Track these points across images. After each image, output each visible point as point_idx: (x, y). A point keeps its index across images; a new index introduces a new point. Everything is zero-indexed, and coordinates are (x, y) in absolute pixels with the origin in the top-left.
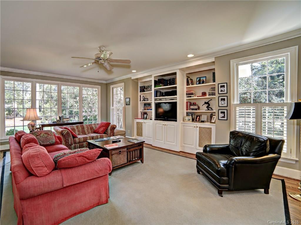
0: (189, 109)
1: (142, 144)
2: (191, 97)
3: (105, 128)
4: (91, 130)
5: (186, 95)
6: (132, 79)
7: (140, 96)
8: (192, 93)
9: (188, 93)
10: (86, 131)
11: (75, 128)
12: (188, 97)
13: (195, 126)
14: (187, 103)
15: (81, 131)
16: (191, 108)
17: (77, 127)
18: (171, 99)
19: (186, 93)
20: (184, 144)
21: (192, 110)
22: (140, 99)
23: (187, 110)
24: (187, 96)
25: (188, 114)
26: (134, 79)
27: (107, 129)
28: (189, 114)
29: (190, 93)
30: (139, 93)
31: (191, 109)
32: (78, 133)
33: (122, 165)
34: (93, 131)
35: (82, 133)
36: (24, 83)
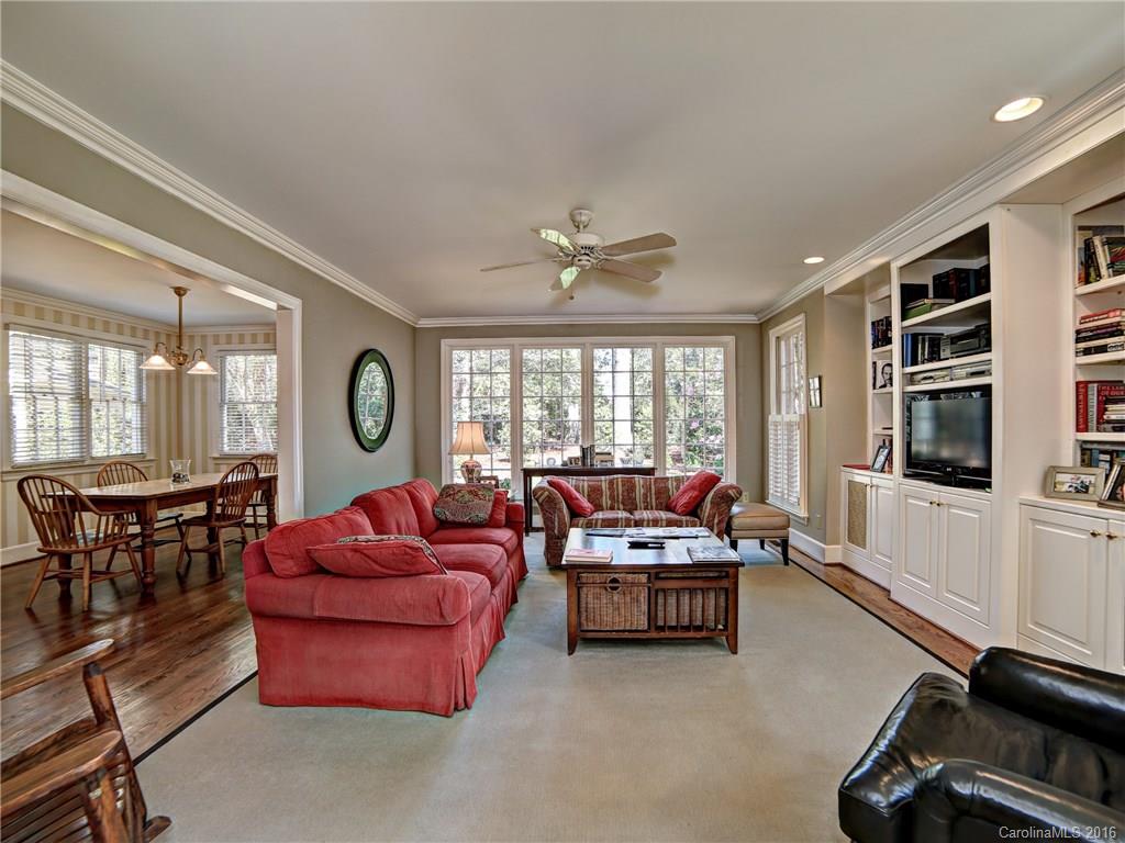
0: (1093, 423)
1: (731, 571)
2: (1103, 349)
3: (697, 496)
4: (657, 499)
5: (1078, 341)
6: (827, 291)
7: (874, 363)
8: (1111, 325)
9: (1086, 330)
10: (638, 500)
11: (604, 486)
12: (1087, 352)
13: (1102, 530)
14: (1081, 388)
15: (621, 497)
16: (1113, 417)
17: (611, 482)
18: (974, 369)
19: (1078, 332)
20: (1037, 624)
21: (1115, 430)
22: (875, 378)
23: (1078, 430)
24: (1082, 345)
25: (1088, 455)
26: (833, 293)
27: (703, 500)
28: (1095, 453)
29: (1098, 328)
30: (870, 354)
31: (1109, 422)
32: (609, 502)
33: (624, 631)
34: (663, 501)
35: (623, 503)
36: (494, 352)
